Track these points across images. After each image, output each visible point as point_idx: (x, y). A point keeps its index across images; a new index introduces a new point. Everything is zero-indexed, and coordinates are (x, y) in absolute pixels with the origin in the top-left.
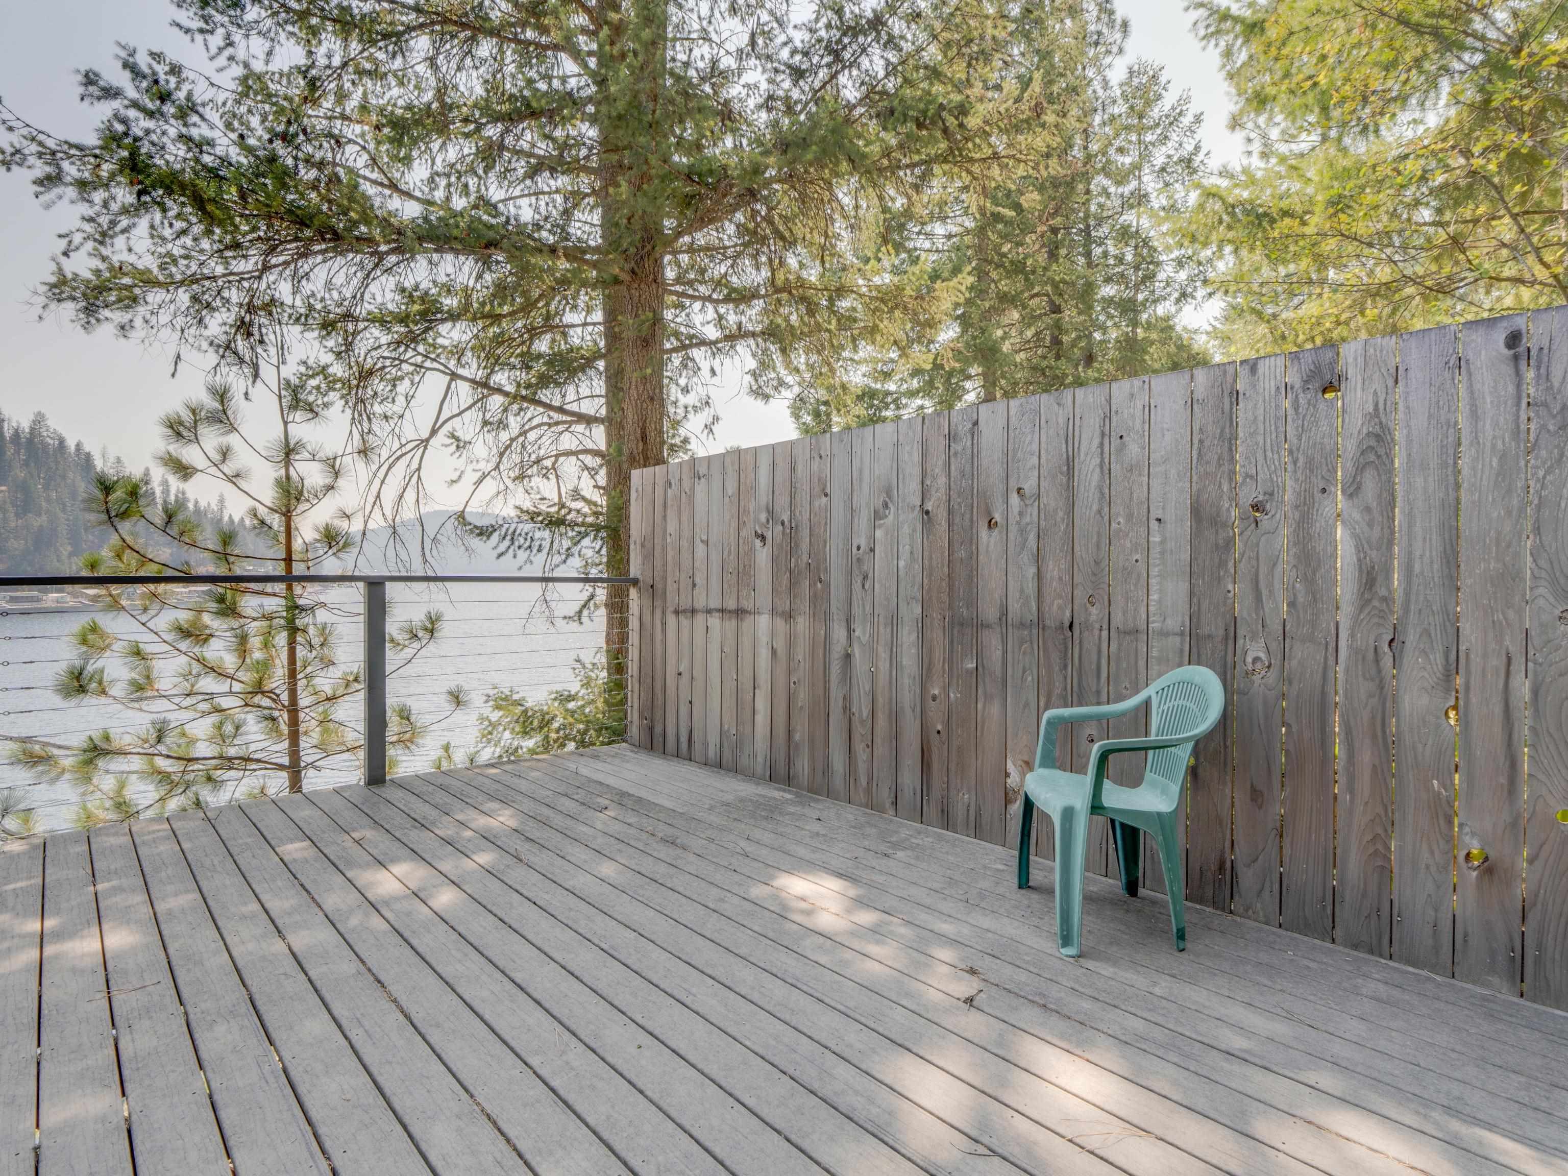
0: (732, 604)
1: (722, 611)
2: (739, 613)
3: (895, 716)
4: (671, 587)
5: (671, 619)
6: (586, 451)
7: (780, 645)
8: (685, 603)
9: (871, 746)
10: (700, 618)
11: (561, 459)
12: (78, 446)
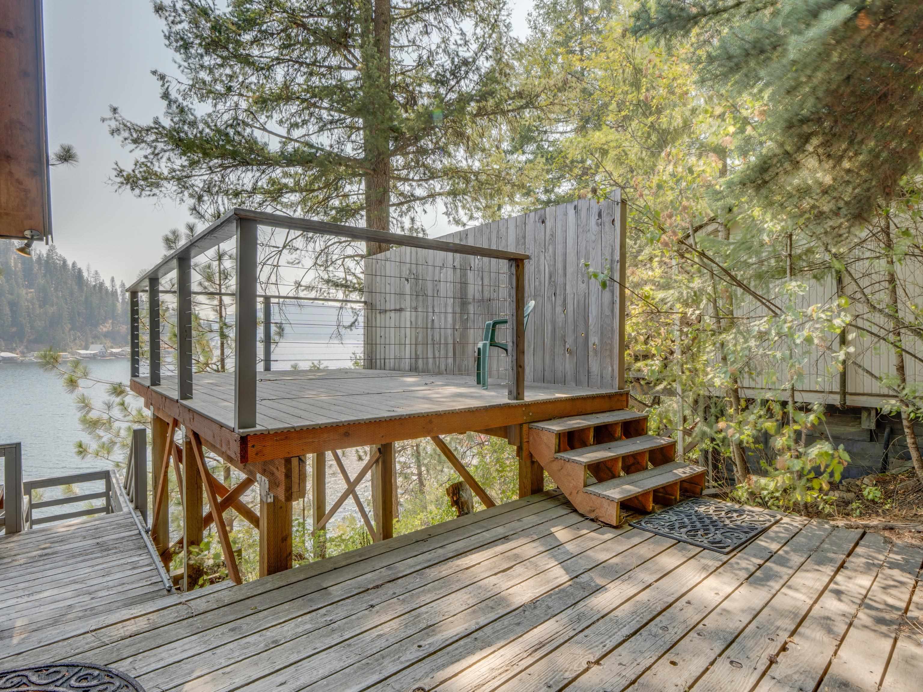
0: (398, 307)
1: (395, 310)
2: (401, 310)
3: (446, 339)
4: (378, 303)
5: (378, 315)
6: (358, 255)
7: (413, 319)
8: (383, 308)
9: (439, 351)
10: (388, 314)
11: (346, 260)
12: (74, 264)
